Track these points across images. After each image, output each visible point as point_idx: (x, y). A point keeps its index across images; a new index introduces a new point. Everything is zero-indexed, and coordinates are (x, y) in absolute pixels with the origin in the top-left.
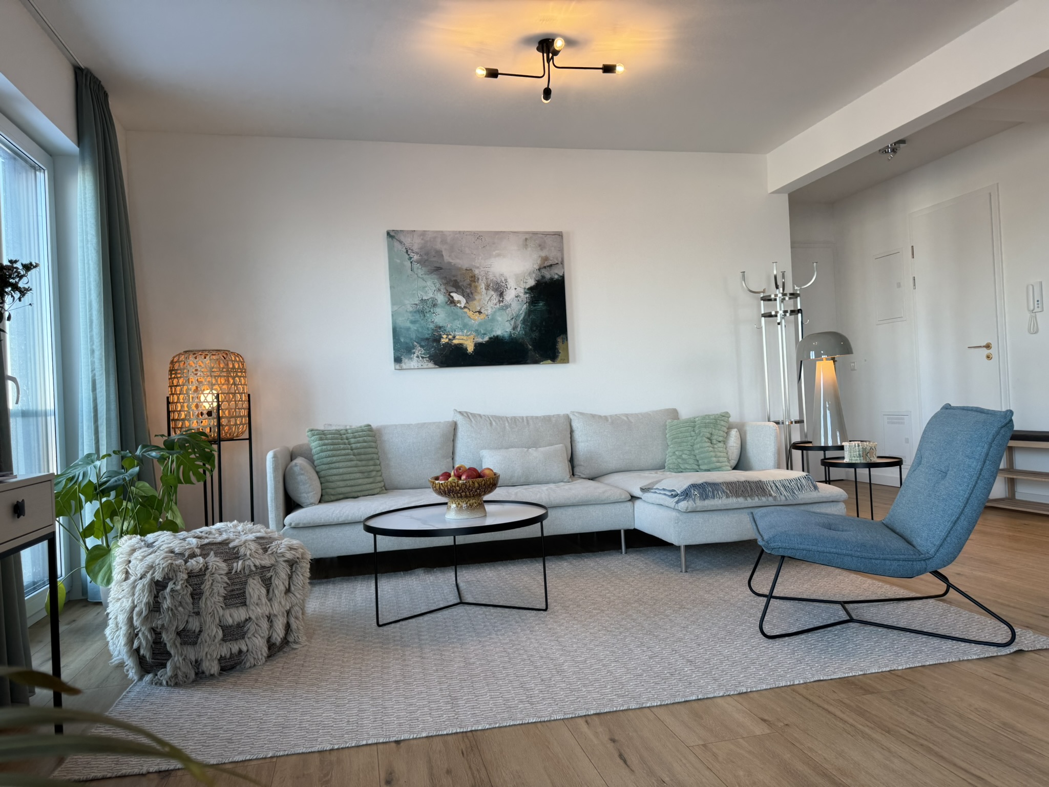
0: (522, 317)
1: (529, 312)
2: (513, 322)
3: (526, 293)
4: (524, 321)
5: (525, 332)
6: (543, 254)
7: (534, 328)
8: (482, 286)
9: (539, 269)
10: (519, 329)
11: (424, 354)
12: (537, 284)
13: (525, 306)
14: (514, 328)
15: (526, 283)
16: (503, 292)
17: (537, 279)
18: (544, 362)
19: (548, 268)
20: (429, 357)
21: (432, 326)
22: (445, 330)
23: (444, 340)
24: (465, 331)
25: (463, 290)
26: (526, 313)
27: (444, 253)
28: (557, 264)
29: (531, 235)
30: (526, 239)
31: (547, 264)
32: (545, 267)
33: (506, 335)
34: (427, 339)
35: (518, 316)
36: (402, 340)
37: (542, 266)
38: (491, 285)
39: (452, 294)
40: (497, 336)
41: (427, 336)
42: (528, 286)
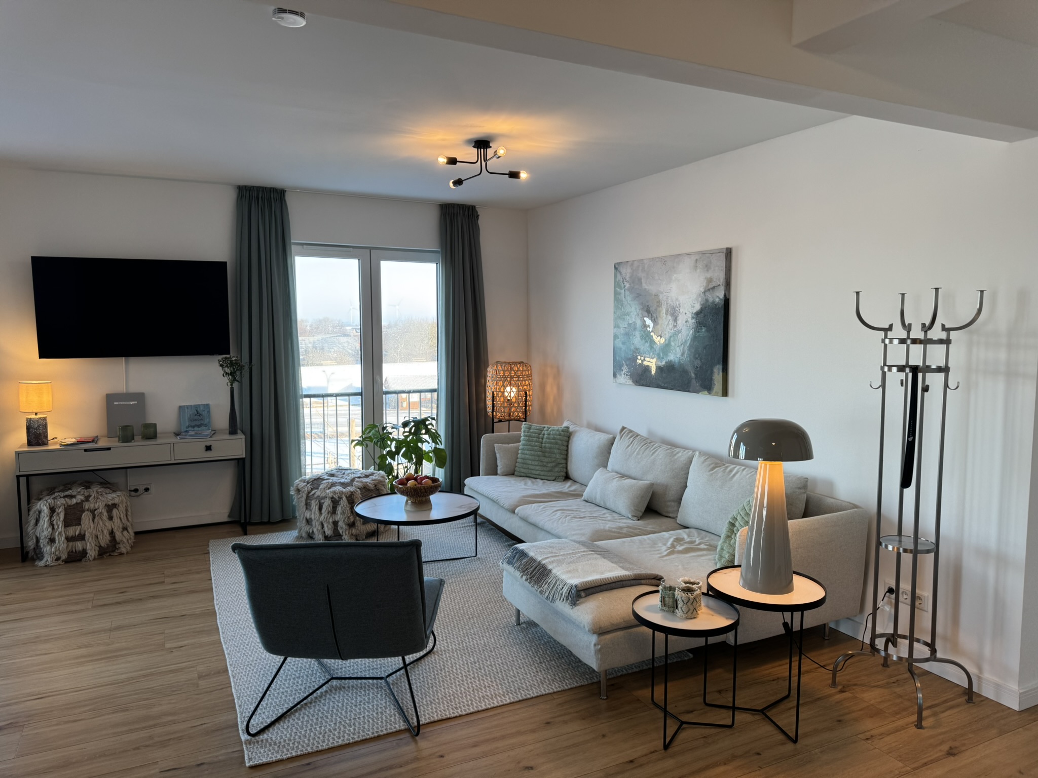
0: (688, 344)
1: (695, 338)
2: (682, 348)
3: (693, 318)
4: (691, 346)
5: (690, 358)
6: (709, 275)
7: (697, 356)
8: (663, 310)
9: (704, 292)
10: (686, 356)
11: (627, 372)
12: (701, 308)
13: (691, 332)
14: (683, 354)
15: (694, 307)
16: (677, 317)
17: (702, 303)
18: (702, 392)
19: (711, 291)
20: (630, 375)
21: (632, 348)
22: (640, 352)
23: (639, 361)
24: (651, 354)
25: (652, 315)
26: (691, 339)
27: (643, 280)
28: (719, 285)
29: (701, 255)
30: (697, 260)
31: (711, 286)
32: (709, 290)
33: (677, 360)
34: (630, 359)
35: (686, 342)
36: (617, 358)
37: (707, 289)
38: (670, 310)
39: (645, 319)
40: (671, 361)
41: (630, 356)
42: (695, 311)
